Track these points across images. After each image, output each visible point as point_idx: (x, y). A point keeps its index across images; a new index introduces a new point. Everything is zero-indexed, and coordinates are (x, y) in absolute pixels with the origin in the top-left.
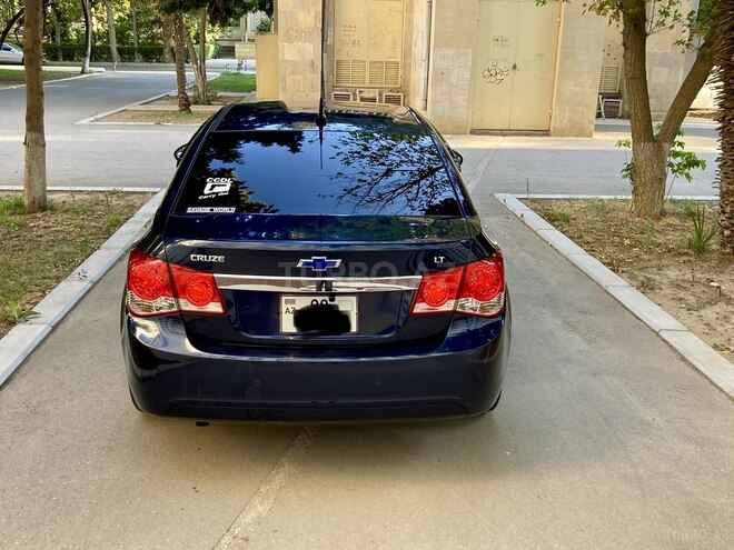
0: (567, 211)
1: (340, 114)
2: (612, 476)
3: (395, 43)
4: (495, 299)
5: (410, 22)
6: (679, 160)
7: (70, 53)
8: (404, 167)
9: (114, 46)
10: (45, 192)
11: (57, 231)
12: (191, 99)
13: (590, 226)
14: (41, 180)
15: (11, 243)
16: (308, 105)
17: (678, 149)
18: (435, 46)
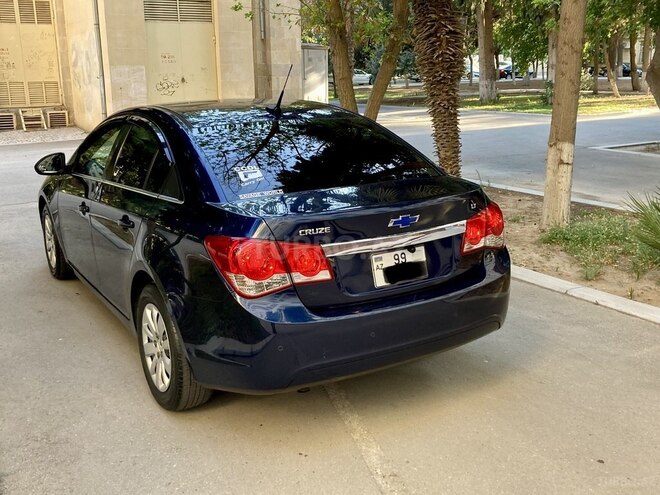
3: (51, 64)
5: (65, 44)
18: (111, 64)
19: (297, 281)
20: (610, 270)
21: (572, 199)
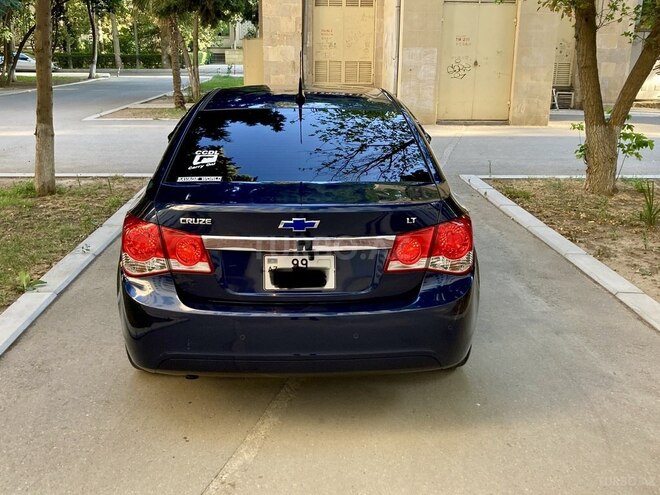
0: (527, 189)
1: (319, 95)
2: (577, 426)
3: (367, 44)
4: (464, 258)
5: (381, 26)
6: (628, 141)
7: (79, 61)
8: (377, 142)
9: (118, 54)
10: (53, 178)
11: (64, 212)
12: (185, 98)
13: (548, 202)
14: (50, 167)
15: (22, 222)
16: (290, 88)
17: (628, 131)
18: (404, 46)
19: (175, 268)
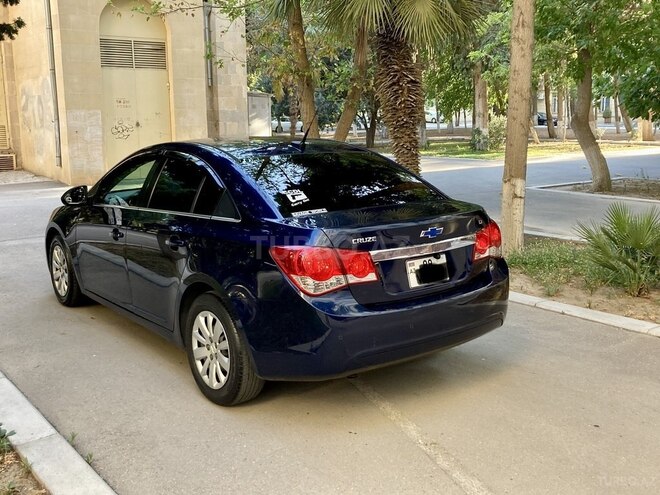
5: (13, 89)
19: (351, 281)
20: (567, 288)
21: (526, 232)
